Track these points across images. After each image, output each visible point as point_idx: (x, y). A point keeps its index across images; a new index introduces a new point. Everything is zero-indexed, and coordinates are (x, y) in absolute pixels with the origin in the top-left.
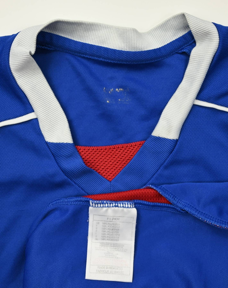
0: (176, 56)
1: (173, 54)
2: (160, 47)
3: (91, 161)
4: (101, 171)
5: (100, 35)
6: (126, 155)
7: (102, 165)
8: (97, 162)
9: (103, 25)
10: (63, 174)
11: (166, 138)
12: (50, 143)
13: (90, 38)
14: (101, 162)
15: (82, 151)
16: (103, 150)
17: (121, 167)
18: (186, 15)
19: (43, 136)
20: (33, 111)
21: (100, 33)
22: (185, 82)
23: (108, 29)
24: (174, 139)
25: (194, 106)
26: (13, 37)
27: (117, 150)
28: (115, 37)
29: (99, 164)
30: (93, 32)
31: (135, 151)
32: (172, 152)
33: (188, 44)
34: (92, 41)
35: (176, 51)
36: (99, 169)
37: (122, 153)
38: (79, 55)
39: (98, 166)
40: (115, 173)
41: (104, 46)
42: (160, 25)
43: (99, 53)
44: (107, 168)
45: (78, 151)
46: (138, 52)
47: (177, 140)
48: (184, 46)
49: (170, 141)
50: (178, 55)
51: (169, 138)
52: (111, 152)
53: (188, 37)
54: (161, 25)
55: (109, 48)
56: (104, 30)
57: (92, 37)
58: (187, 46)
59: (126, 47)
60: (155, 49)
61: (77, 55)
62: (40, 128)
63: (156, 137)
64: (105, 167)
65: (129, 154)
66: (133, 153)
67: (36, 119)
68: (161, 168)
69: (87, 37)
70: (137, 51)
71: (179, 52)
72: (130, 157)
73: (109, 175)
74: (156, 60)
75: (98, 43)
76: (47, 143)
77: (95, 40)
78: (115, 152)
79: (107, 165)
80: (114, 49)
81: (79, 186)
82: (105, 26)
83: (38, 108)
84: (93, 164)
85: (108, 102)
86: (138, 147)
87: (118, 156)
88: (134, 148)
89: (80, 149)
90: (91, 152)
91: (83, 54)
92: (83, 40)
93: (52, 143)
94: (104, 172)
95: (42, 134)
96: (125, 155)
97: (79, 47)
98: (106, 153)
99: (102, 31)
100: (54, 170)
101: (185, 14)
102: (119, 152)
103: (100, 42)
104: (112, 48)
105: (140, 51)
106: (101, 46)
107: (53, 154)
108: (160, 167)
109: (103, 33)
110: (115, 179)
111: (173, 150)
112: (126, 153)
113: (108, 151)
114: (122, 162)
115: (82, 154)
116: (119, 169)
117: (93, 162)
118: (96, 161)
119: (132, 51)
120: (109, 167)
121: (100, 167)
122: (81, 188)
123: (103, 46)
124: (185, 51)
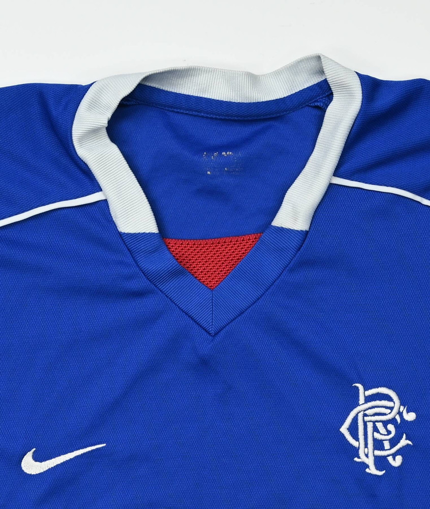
0: (306, 109)
1: (303, 107)
2: (285, 96)
3: (184, 260)
4: (199, 274)
5: (199, 82)
6: (236, 253)
7: (201, 267)
8: (194, 262)
9: (203, 69)
10: (144, 277)
11: (292, 229)
12: (125, 233)
13: (186, 86)
14: (200, 262)
15: (172, 246)
16: (203, 246)
17: (228, 270)
18: (322, 58)
19: (115, 224)
20: (101, 190)
21: (199, 80)
22: (317, 152)
23: (210, 73)
24: (302, 229)
25: (331, 186)
26: (86, 88)
27: (222, 245)
28: (220, 84)
29: (196, 265)
30: (190, 78)
31: (248, 248)
32: (300, 249)
33: (324, 96)
34: (188, 90)
35: (307, 104)
36: (196, 272)
37: (230, 250)
38: (171, 110)
39: (194, 267)
40: (220, 278)
41: (206, 97)
42: (288, 66)
43: (199, 106)
44: (208, 272)
45: (167, 246)
46: (254, 103)
47: (307, 232)
48: (318, 98)
49: (297, 232)
50: (310, 108)
51: (296, 229)
52: (214, 249)
53: (325, 86)
54: (290, 67)
55: (213, 100)
56: (205, 75)
57: (189, 85)
58: (323, 97)
59: (236, 97)
60: (277, 99)
61: (168, 110)
62: (110, 213)
63: (278, 227)
64: (204, 269)
65: (240, 251)
66: (246, 250)
67: (106, 201)
68: (285, 272)
69: (181, 85)
70: (252, 102)
71: (312, 104)
72: (241, 256)
73: (210, 281)
74: (278, 115)
75: (197, 93)
76: (121, 235)
77: (193, 88)
78: (220, 248)
79: (207, 266)
80: (220, 99)
81: (166, 296)
82: (206, 70)
83: (107, 185)
84: (188, 265)
85: (209, 173)
86: (253, 242)
87: (223, 254)
88: (247, 243)
89: (169, 243)
90: (185, 247)
91: (177, 108)
92: (176, 89)
93: (128, 234)
94: (203, 277)
95: (113, 222)
96: (233, 252)
97: (171, 99)
98: (207, 249)
99: (202, 77)
100: (131, 271)
101: (321, 56)
102: (226, 248)
103: (200, 91)
104: (217, 99)
105: (257, 101)
106: (201, 96)
107: (129, 250)
108: (284, 270)
109: (204, 79)
110: (219, 286)
111: (302, 246)
112: (236, 249)
113: (210, 247)
114: (229, 263)
115: (172, 250)
116: (225, 273)
117: (187, 262)
118: (192, 261)
119: (245, 102)
120: (211, 269)
121: (198, 270)
122: (170, 298)
123: (203, 96)
124: (319, 104)
